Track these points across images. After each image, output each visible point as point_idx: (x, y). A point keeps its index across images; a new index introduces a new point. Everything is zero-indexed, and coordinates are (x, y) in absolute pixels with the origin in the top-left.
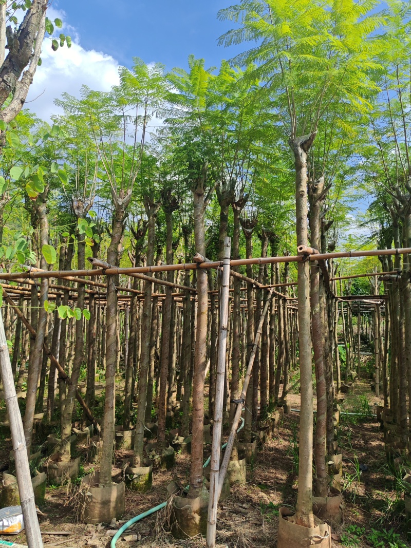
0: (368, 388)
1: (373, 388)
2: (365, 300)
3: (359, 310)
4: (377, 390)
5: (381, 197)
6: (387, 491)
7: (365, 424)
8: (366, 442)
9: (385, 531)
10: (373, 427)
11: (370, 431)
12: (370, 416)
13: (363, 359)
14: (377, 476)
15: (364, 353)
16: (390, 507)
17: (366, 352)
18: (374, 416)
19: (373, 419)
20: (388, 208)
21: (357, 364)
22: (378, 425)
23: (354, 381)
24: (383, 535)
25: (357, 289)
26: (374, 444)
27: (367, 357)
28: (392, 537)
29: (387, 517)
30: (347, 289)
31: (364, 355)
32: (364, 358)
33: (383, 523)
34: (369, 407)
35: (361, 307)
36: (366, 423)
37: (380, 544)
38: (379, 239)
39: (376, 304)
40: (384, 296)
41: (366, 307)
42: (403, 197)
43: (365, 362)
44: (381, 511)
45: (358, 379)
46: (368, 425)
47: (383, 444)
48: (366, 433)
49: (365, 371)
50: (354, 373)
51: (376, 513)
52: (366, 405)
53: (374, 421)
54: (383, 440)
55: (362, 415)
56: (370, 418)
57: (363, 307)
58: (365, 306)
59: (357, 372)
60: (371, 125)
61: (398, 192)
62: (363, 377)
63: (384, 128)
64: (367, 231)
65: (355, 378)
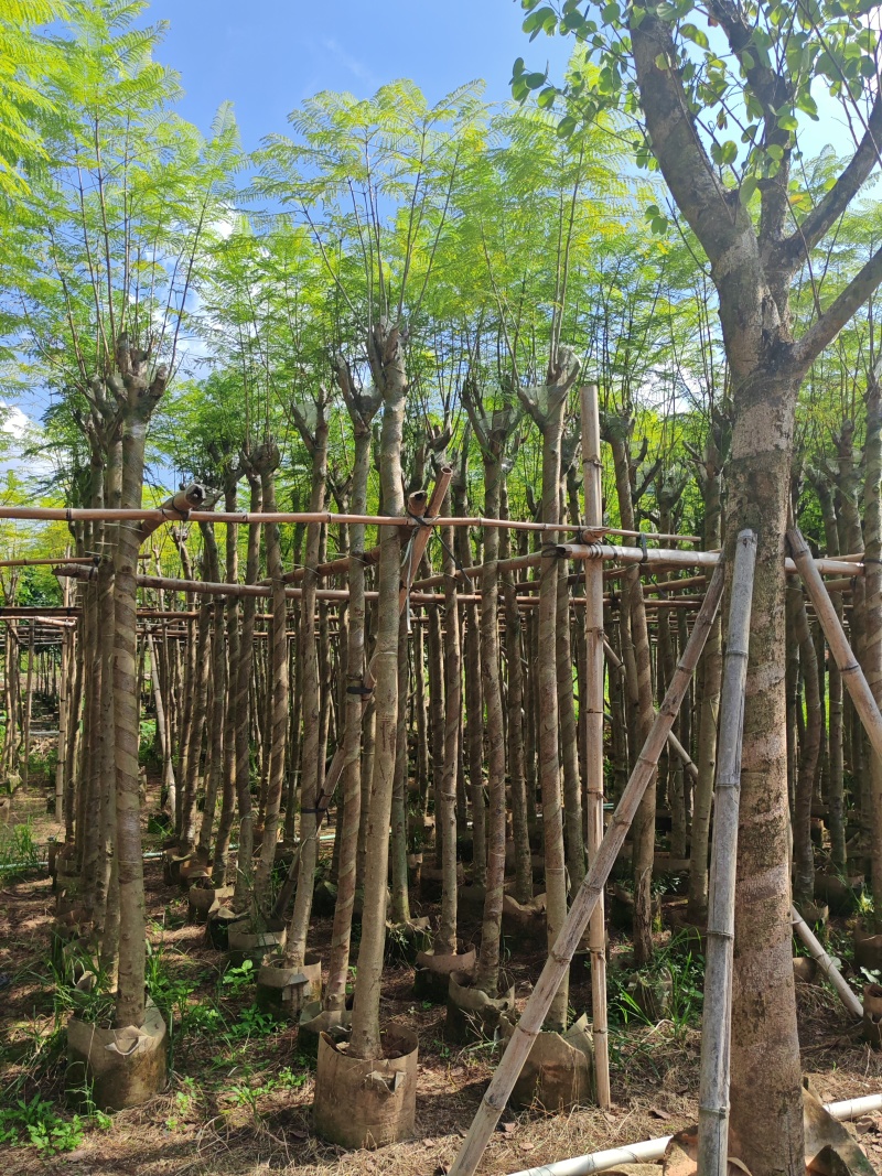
0: (41, 806)
1: (51, 807)
2: (41, 619)
3: (31, 638)
4: (60, 809)
5: (70, 397)
6: (42, 1018)
7: (22, 886)
8: (15, 923)
9: (22, 1104)
10: (36, 889)
11: (30, 899)
12: (36, 867)
13: (42, 746)
14: (27, 992)
15: (44, 732)
16: (39, 1051)
17: (48, 729)
18: (43, 866)
19: (40, 871)
20: (83, 422)
21: (23, 759)
22: (48, 882)
23: (12, 795)
24: (16, 1114)
25: (35, 594)
26: (32, 924)
27: (51, 740)
28: (35, 1112)
29: (31, 1073)
30: (8, 592)
31: (43, 736)
32: (43, 743)
33: (22, 1088)
34: (33, 848)
35: (37, 633)
36: (22, 882)
37: (8, 1135)
38: (68, 487)
39: (65, 626)
40: (74, 609)
41: (47, 634)
42: (107, 403)
43: (45, 751)
44: (20, 1064)
45: (24, 791)
46: (28, 885)
47: (52, 920)
48: (19, 904)
49: (42, 771)
50: (14, 778)
51: (11, 1070)
52: (26, 845)
53: (42, 875)
54: (52, 912)
55: (15, 868)
56: (35, 870)
57: (41, 634)
58: (45, 630)
59: (22, 774)
60: (46, 234)
61: (97, 392)
62: (34, 784)
63: (74, 248)
64: (44, 467)
65: (16, 789)
